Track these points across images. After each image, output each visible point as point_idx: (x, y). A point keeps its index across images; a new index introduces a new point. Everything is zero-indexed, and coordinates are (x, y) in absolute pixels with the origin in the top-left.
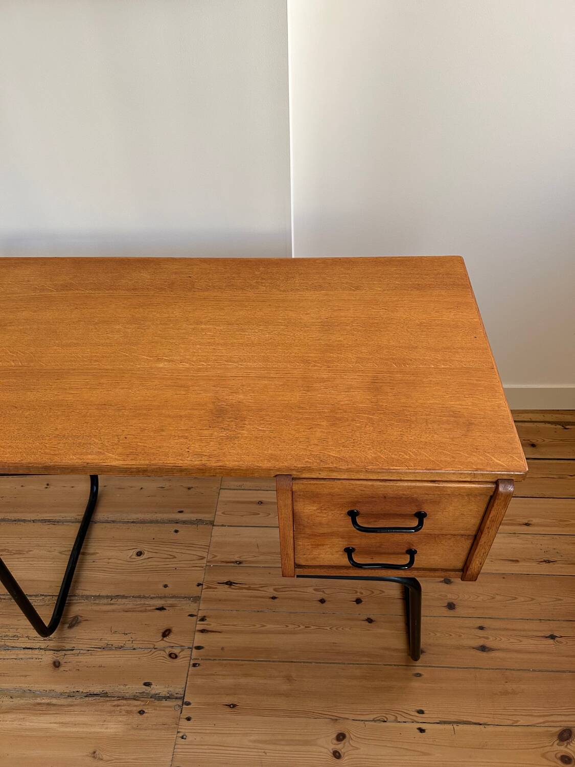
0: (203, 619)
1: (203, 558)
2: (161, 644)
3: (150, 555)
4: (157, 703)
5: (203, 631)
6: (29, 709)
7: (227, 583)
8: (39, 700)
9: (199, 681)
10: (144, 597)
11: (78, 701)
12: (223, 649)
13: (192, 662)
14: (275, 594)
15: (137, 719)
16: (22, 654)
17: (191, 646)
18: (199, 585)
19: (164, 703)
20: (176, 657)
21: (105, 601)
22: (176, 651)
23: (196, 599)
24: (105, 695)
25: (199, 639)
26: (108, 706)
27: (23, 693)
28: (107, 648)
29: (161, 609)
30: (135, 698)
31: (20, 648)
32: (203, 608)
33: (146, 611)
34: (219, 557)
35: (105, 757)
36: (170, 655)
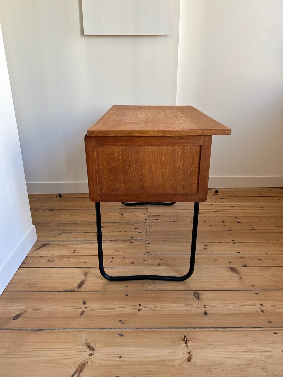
0: (149, 226)
1: (146, 215)
2: (135, 230)
3: (126, 214)
4: (136, 241)
5: (149, 228)
6: (90, 243)
7: (156, 219)
8: (92, 242)
9: (151, 237)
10: (126, 222)
11: (107, 241)
12: (158, 231)
13: (147, 234)
14: (174, 221)
15: (130, 244)
16: (84, 233)
17: (146, 230)
18: (146, 220)
19: (139, 241)
20: (141, 233)
21: (112, 223)
22: (141, 232)
23: (145, 222)
24: (117, 240)
25: (148, 229)
26: (119, 242)
27: (86, 241)
28: (115, 231)
29: (133, 224)
30: (128, 240)
31: (83, 233)
32: (148, 224)
33: (127, 225)
34: (151, 215)
35: (120, 251)
36: (139, 232)
